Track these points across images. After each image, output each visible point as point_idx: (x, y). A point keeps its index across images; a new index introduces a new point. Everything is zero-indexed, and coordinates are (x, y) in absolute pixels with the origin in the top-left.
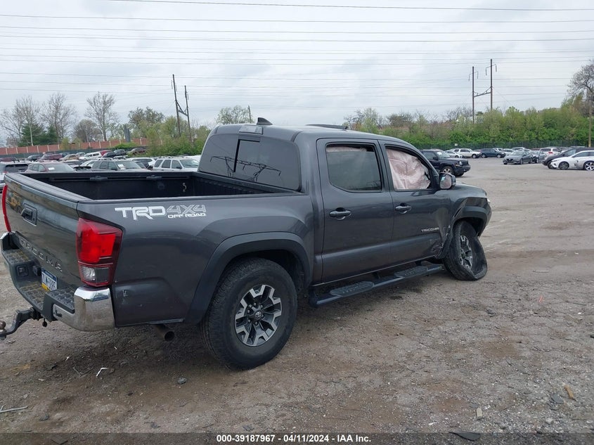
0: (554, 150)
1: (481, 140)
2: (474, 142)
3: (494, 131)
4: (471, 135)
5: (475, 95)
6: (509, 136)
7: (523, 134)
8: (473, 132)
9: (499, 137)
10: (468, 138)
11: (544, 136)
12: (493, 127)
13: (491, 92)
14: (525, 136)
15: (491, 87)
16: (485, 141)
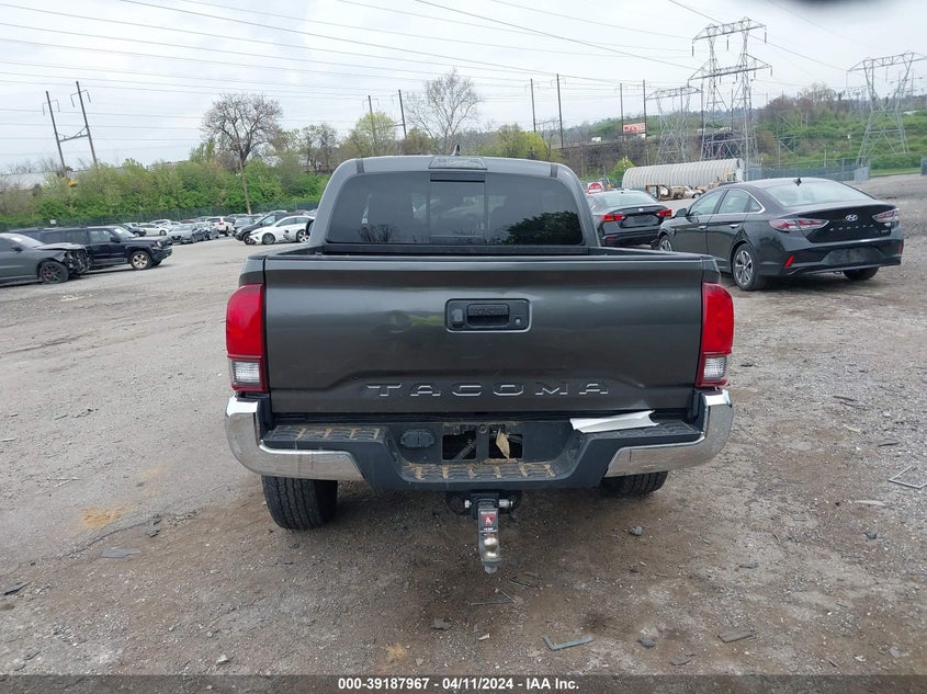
0: (225, 220)
1: (94, 211)
2: (84, 216)
3: (112, 197)
4: (75, 205)
5: (60, 138)
6: (138, 203)
7: (157, 201)
8: (78, 200)
9: (122, 205)
10: (72, 210)
11: (186, 201)
12: (109, 191)
13: (89, 135)
14: (161, 204)
15: (87, 126)
16: (101, 214)
